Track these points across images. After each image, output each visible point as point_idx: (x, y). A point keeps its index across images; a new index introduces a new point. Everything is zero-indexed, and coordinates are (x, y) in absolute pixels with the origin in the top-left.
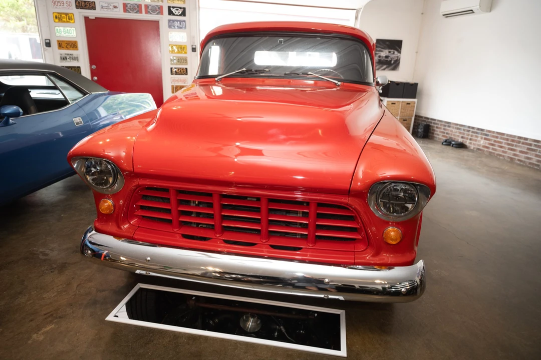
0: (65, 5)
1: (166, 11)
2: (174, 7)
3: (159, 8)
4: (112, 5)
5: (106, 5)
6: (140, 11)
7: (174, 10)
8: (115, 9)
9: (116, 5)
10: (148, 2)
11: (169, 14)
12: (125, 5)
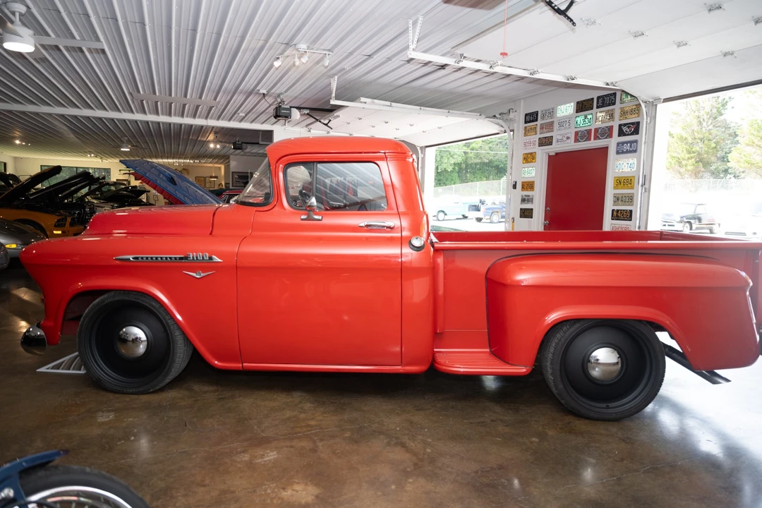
0: (532, 144)
1: (616, 131)
2: (625, 125)
3: (609, 130)
4: (566, 136)
7: (625, 129)
9: (568, 135)
10: (599, 124)
11: (619, 135)
12: (576, 133)
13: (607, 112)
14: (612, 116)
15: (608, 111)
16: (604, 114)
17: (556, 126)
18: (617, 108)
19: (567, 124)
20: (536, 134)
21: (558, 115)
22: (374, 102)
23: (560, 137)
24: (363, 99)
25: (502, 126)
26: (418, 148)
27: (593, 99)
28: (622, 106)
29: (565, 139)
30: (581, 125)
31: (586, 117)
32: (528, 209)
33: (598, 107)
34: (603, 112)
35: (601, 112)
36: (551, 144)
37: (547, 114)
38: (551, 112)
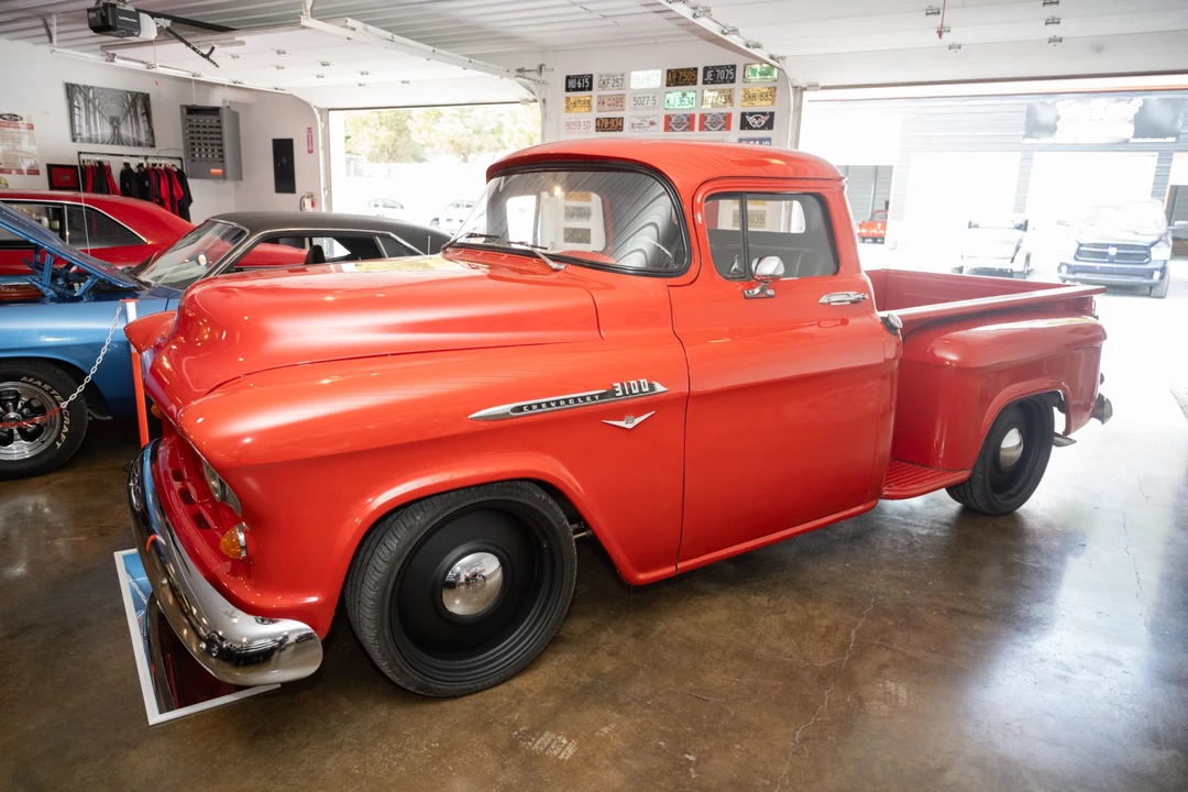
0: (583, 127)
1: (736, 121)
2: (751, 114)
3: (725, 118)
4: (648, 120)
5: (639, 121)
6: (691, 128)
7: (750, 120)
8: (652, 128)
9: (652, 119)
10: (707, 108)
11: (742, 128)
12: (668, 118)
13: (721, 92)
14: (729, 99)
15: (724, 90)
16: (716, 94)
17: (629, 102)
18: (738, 88)
19: (650, 103)
20: (590, 110)
21: (633, 86)
22: (367, 30)
23: (637, 121)
24: (351, 22)
25: (533, 93)
26: (316, 111)
27: (696, 69)
28: (746, 85)
29: (647, 124)
30: (676, 107)
31: (684, 95)
32: (582, 230)
33: (705, 83)
34: (715, 90)
35: (710, 90)
36: (620, 129)
37: (611, 82)
38: (620, 80)
